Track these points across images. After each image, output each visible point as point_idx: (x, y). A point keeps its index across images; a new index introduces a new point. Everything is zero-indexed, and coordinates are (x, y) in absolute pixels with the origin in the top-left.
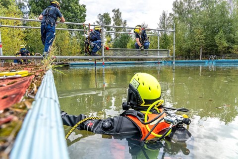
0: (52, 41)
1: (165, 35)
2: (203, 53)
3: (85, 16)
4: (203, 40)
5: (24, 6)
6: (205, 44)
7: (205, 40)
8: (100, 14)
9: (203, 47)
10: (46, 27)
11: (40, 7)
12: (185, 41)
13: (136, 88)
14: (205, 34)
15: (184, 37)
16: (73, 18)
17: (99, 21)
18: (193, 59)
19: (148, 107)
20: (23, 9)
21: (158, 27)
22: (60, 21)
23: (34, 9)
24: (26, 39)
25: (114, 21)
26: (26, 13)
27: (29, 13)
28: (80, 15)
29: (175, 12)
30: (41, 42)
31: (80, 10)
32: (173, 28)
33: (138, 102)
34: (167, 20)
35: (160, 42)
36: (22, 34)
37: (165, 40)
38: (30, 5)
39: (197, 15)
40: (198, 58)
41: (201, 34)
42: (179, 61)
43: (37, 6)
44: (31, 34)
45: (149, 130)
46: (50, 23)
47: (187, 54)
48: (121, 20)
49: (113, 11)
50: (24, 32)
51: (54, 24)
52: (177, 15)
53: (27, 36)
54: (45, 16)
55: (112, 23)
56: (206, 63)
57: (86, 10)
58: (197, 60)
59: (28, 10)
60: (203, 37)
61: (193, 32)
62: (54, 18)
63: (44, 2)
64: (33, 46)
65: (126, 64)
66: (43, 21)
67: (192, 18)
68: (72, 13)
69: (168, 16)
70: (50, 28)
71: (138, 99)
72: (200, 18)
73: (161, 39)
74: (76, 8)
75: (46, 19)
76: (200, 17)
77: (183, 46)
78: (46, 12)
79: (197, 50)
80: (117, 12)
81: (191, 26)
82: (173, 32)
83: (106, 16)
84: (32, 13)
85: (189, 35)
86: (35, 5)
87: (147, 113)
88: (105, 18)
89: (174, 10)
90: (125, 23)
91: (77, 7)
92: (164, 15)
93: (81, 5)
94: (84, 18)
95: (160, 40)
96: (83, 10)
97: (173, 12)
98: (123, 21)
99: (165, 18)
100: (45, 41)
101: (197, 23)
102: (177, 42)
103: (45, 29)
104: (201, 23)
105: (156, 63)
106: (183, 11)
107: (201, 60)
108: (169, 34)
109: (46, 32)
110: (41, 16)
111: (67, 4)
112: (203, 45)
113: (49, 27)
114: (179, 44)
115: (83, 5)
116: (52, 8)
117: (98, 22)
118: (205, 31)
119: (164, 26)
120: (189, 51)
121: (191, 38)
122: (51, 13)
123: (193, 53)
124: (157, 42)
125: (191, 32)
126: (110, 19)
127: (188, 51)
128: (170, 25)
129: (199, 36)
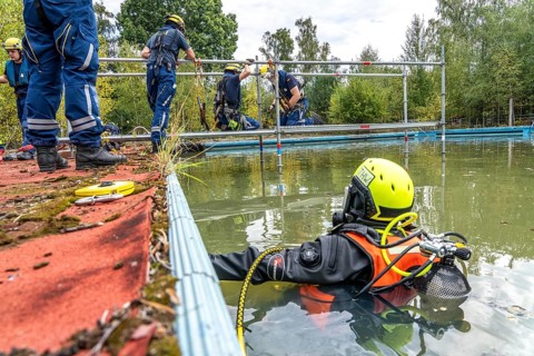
0: (169, 102)
1: (421, 72)
2: (515, 110)
3: (236, 38)
4: (515, 79)
5: (110, 26)
6: (521, 88)
7: (521, 77)
8: (268, 33)
9: (515, 94)
10: (156, 73)
11: (140, 27)
12: (469, 83)
13: (366, 184)
14: (519, 63)
15: (467, 74)
16: (209, 44)
17: (266, 48)
18: (490, 125)
19: (388, 222)
20: (106, 34)
21: (403, 53)
22: (186, 58)
23: (129, 32)
24: (114, 97)
25: (301, 45)
26: (113, 41)
27: (120, 41)
28: (225, 38)
29: (444, 16)
30: (144, 102)
31: (225, 28)
32: (439, 53)
33: (366, 210)
34: (424, 36)
35: (408, 88)
36: (107, 85)
37: (421, 82)
38: (121, 23)
39: (498, 19)
40: (504, 120)
41: (511, 63)
42: (456, 130)
43: (136, 25)
44: (125, 86)
45: (389, 262)
46: (166, 65)
47: (475, 113)
48: (316, 43)
49: (298, 23)
50: (111, 82)
51: (173, 66)
52: (448, 23)
53: (118, 90)
54: (156, 49)
55: (297, 50)
56: (525, 134)
57: (236, 26)
58: (501, 128)
59: (117, 34)
60: (515, 69)
61: (489, 60)
62: (173, 52)
63: (148, 15)
64: (128, 111)
65: (330, 141)
66: (151, 59)
67: (486, 28)
68: (207, 33)
69: (426, 25)
70: (166, 73)
71: (367, 206)
72: (508, 27)
73: (411, 81)
74: (216, 24)
75: (156, 55)
76: (505, 22)
77: (466, 95)
78: (156, 41)
79: (502, 104)
80: (307, 26)
81: (485, 44)
82: (441, 65)
83: (282, 35)
84: (125, 41)
85: (479, 67)
86: (130, 23)
87: (385, 233)
88: (281, 40)
89: (439, 12)
90: (326, 49)
91: (218, 20)
92: (416, 23)
93: (227, 14)
94: (234, 44)
95: (409, 84)
96: (230, 25)
97: (437, 17)
98: (320, 44)
99: (418, 31)
100: (154, 101)
101: (500, 39)
102: (449, 87)
103: (154, 77)
104: (509, 39)
105: (399, 137)
106: (462, 13)
107: (511, 127)
108: (428, 69)
109: (157, 83)
110: (146, 50)
111: (197, 17)
112: (516, 90)
113: (164, 73)
114: (454, 91)
115: (230, 15)
116: (169, 31)
117: (263, 50)
118: (521, 57)
119: (417, 52)
120: (480, 106)
121: (485, 75)
122: (166, 43)
123: (489, 110)
124: (401, 89)
125: (484, 59)
126: (291, 42)
127: (477, 107)
128: (433, 47)
129: (504, 69)
